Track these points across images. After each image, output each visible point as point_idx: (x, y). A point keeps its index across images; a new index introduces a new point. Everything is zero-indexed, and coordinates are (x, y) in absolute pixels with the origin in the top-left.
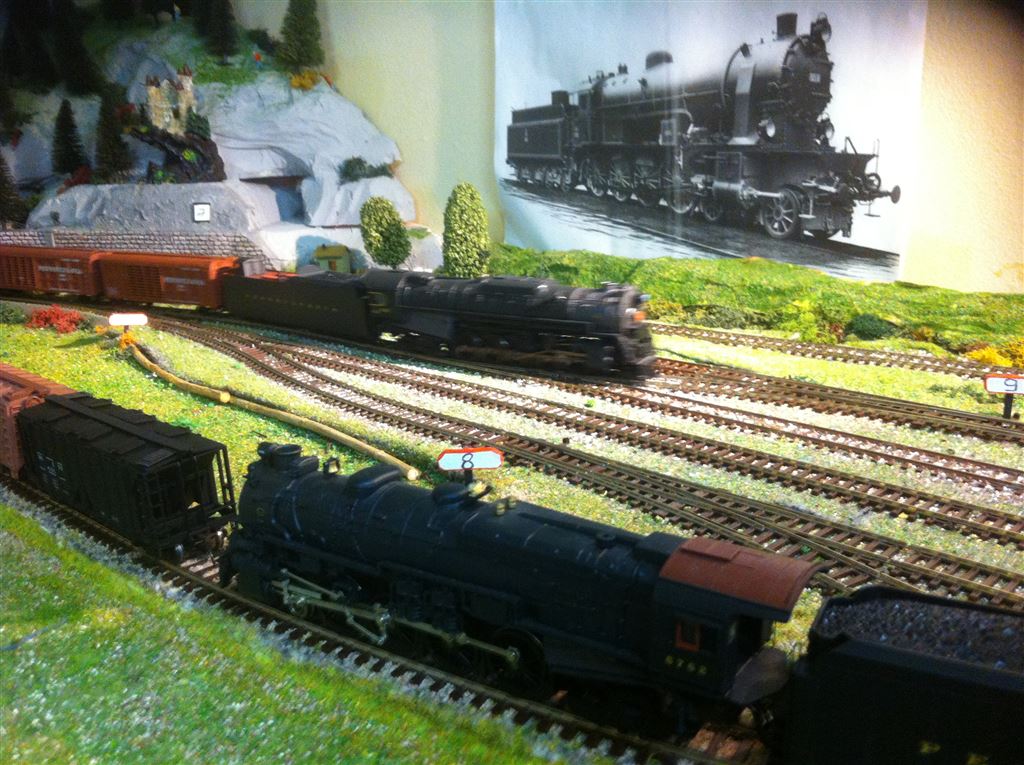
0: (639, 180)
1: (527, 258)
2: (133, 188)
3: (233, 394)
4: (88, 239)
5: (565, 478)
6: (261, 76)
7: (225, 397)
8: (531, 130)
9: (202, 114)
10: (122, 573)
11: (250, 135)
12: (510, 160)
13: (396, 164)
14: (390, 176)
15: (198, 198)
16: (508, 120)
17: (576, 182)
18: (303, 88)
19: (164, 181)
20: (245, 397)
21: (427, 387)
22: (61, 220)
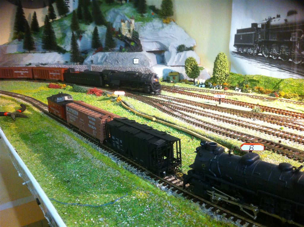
0: (282, 52)
1: (239, 77)
2: (116, 53)
3: (156, 118)
4: (101, 68)
5: (285, 156)
6: (154, 20)
7: (154, 119)
8: (243, 35)
9: (136, 31)
10: (144, 179)
11: (151, 38)
12: (235, 45)
13: (194, 46)
14: (193, 50)
15: (135, 57)
16: (235, 33)
17: (258, 52)
18: (167, 23)
19: (125, 51)
20: (160, 119)
21: (220, 119)
22: (94, 62)
